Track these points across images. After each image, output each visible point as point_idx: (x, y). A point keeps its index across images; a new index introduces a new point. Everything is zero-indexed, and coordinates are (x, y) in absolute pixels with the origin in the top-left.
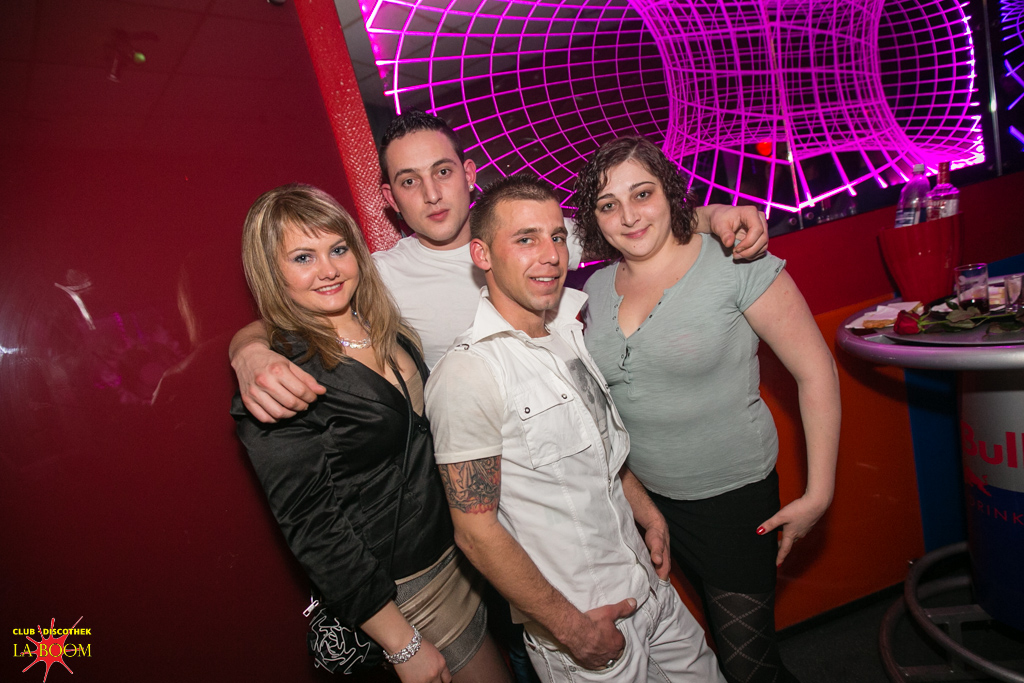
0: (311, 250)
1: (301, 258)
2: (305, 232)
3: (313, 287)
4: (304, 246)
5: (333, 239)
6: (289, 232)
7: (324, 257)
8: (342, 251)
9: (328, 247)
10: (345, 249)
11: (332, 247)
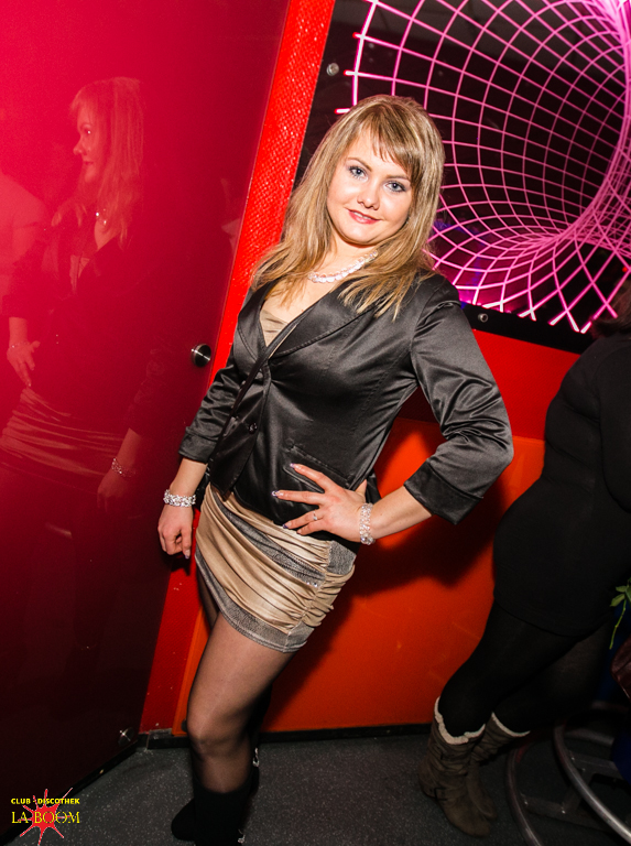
0: (368, 167)
1: (357, 171)
2: (374, 148)
3: (347, 205)
4: (364, 159)
5: (397, 170)
6: (361, 138)
7: (376, 181)
8: (399, 188)
9: (385, 175)
10: (403, 189)
11: (391, 177)
